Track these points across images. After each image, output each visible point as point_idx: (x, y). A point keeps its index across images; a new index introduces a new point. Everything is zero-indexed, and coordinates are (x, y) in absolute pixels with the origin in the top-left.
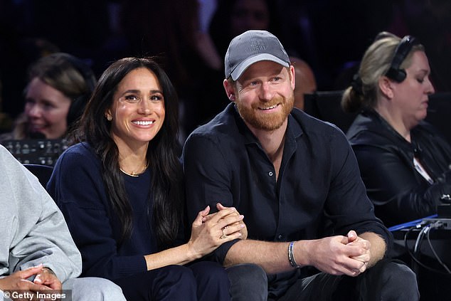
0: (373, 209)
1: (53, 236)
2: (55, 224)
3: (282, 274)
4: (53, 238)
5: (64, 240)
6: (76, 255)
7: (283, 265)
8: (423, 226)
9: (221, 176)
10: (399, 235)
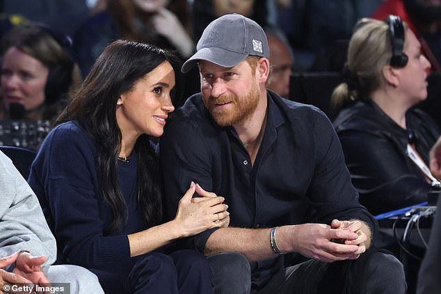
0: (357, 197)
1: (27, 221)
2: (30, 208)
3: (264, 261)
4: (27, 223)
5: (39, 224)
6: (50, 241)
7: (266, 252)
8: (412, 214)
9: (201, 161)
10: (387, 223)
